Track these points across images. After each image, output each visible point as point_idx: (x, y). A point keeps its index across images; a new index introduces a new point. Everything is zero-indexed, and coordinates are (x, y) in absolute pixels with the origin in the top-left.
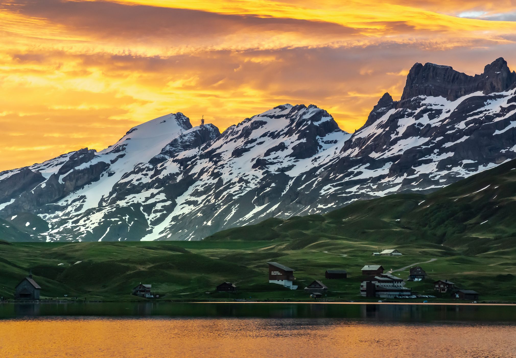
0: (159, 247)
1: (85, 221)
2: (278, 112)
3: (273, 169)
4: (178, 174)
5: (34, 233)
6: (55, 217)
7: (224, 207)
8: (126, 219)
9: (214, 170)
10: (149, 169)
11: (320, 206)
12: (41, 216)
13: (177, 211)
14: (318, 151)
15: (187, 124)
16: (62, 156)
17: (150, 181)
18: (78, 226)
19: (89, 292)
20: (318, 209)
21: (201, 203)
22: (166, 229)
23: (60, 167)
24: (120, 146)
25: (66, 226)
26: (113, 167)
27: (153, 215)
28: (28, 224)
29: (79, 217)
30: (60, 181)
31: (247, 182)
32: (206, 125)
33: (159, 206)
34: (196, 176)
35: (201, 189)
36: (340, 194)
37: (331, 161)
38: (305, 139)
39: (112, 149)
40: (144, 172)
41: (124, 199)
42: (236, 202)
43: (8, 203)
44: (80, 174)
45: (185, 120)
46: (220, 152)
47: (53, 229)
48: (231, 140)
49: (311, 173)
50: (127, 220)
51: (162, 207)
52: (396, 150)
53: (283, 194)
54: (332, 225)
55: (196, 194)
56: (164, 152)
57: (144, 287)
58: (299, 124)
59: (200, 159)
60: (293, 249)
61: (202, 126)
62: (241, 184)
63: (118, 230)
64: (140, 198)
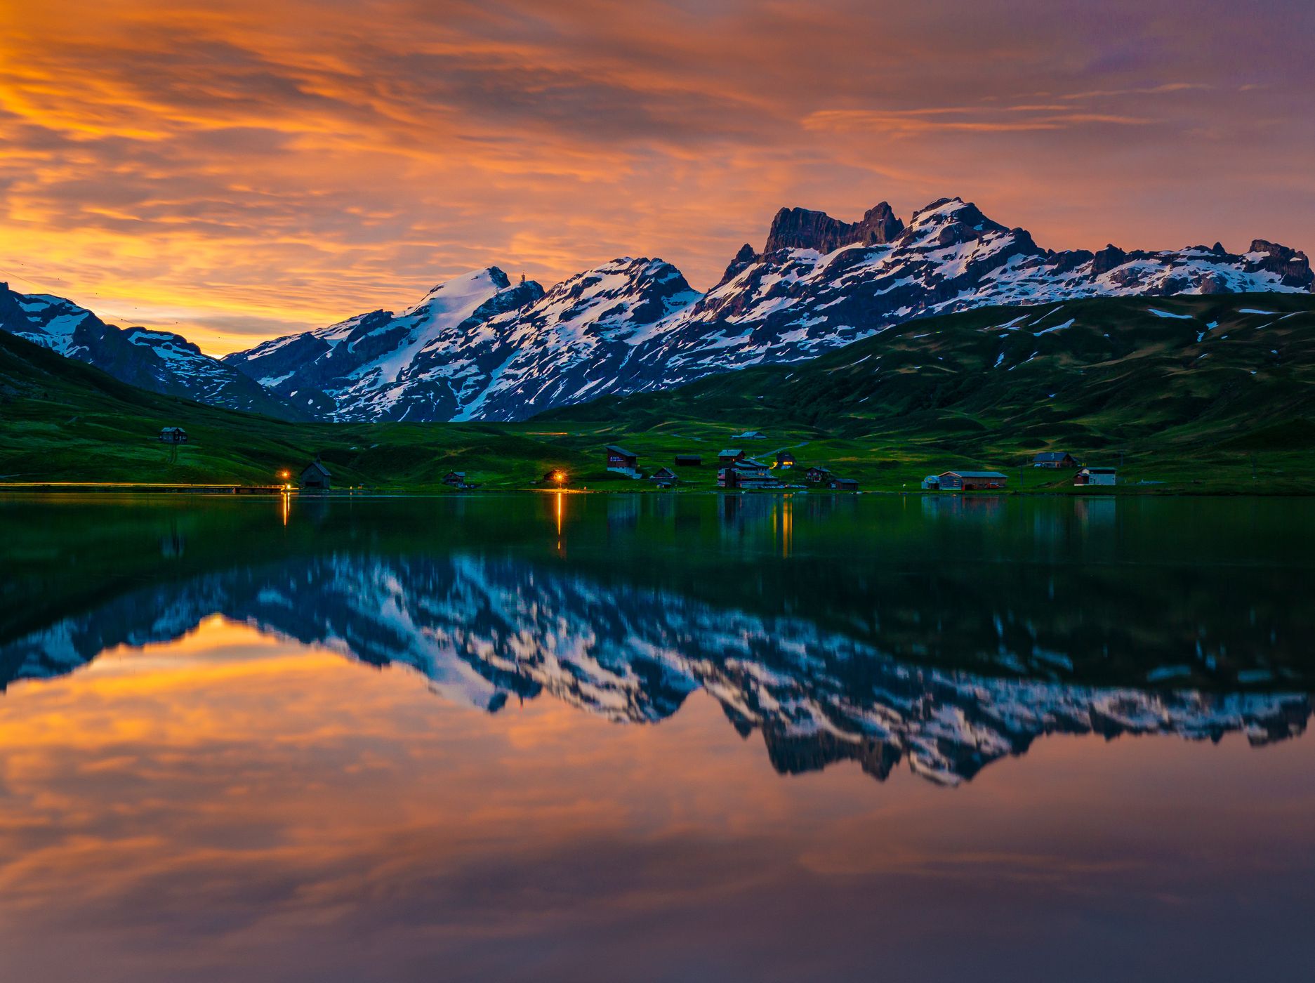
0: (472, 429)
1: (380, 399)
2: (615, 267)
3: (610, 336)
4: (493, 342)
5: (319, 412)
6: (344, 394)
7: (550, 382)
8: (430, 396)
9: (537, 338)
10: (458, 336)
11: (666, 381)
12: (327, 392)
13: (494, 388)
14: (663, 314)
15: (502, 279)
16: (352, 319)
17: (459, 350)
18: (373, 404)
20: (663, 385)
21: (522, 377)
22: (479, 408)
23: (349, 332)
24: (423, 307)
25: (358, 405)
26: (414, 333)
27: (463, 392)
28: (311, 402)
29: (373, 394)
30: (350, 350)
31: (578, 352)
32: (527, 282)
33: (470, 381)
34: (515, 345)
35: (521, 360)
36: (690, 366)
37: (679, 326)
38: (648, 300)
39: (412, 311)
40: (452, 340)
41: (428, 372)
42: (564, 376)
43: (286, 377)
44: (374, 342)
45: (501, 276)
46: (545, 315)
47: (341, 407)
48: (558, 300)
49: (656, 341)
50: (431, 398)
51: (474, 381)
52: (757, 313)
53: (621, 366)
54: (681, 403)
55: (517, 366)
56: (476, 314)
57: (456, 475)
58: (640, 282)
59: (521, 324)
60: (635, 431)
61: (522, 283)
62: (570, 354)
63: (421, 410)
64: (447, 371)
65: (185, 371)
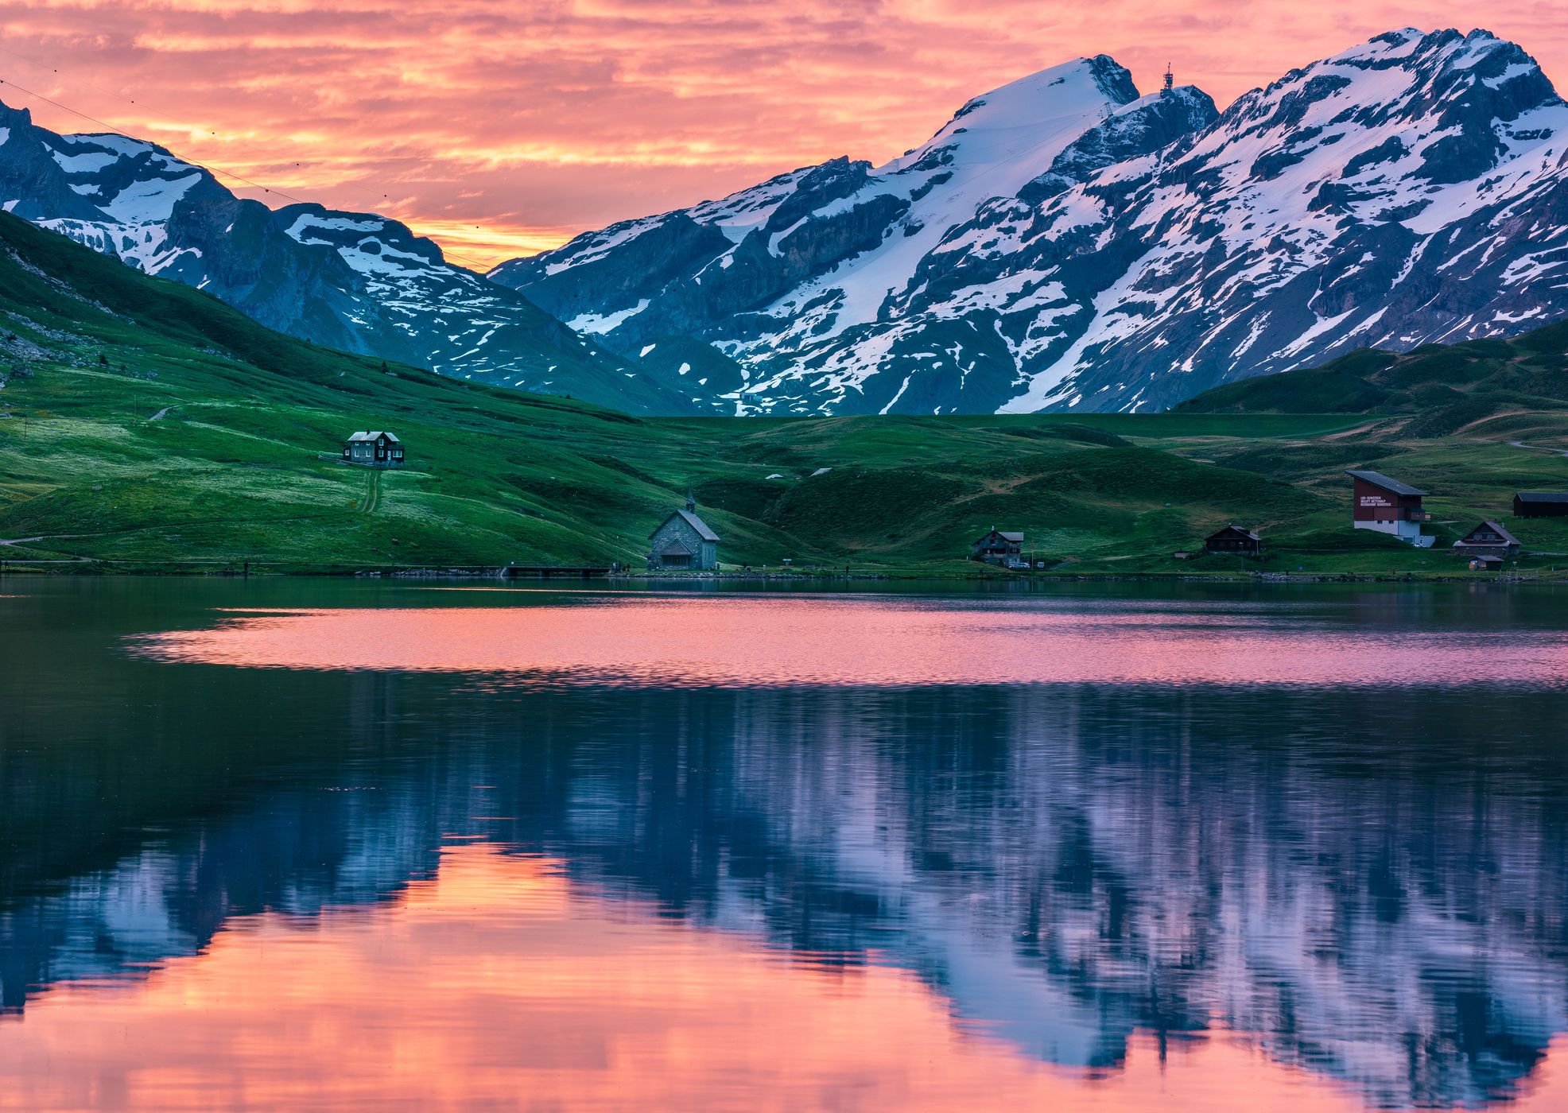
0: (1045, 431)
1: (840, 360)
2: (1383, 52)
3: (1367, 213)
4: (1098, 229)
5: (702, 392)
6: (759, 350)
7: (1230, 320)
8: (953, 353)
9: (1199, 217)
10: (1019, 216)
11: (1500, 316)
12: (721, 345)
13: (1098, 333)
14: (1496, 161)
15: (1122, 86)
16: (777, 180)
17: (1021, 247)
18: (822, 374)
19: (852, 552)
20: (1495, 325)
21: (1164, 309)
22: (1064, 381)
23: (772, 209)
24: (938, 151)
25: (790, 375)
26: (918, 211)
27: (1028, 344)
28: (685, 368)
29: (825, 350)
30: (773, 250)
31: (1294, 250)
32: (1178, 90)
33: (1045, 319)
34: (1149, 234)
35: (1163, 270)
36: (1557, 281)
37: (1532, 187)
38: (1459, 127)
39: (913, 159)
40: (1005, 224)
41: (950, 298)
42: (1262, 305)
43: (631, 312)
44: (828, 230)
45: (1117, 77)
46: (1218, 165)
47: (753, 381)
48: (1249, 131)
49: (1477, 224)
50: (957, 357)
51: (1055, 320)
53: (1395, 281)
54: (1535, 369)
55: (1151, 283)
56: (1060, 165)
57: (1003, 539)
58: (1442, 85)
59: (1161, 186)
60: (1424, 435)
61: (1166, 92)
62: (1277, 255)
63: (933, 384)
64: (993, 295)
65: (409, 302)
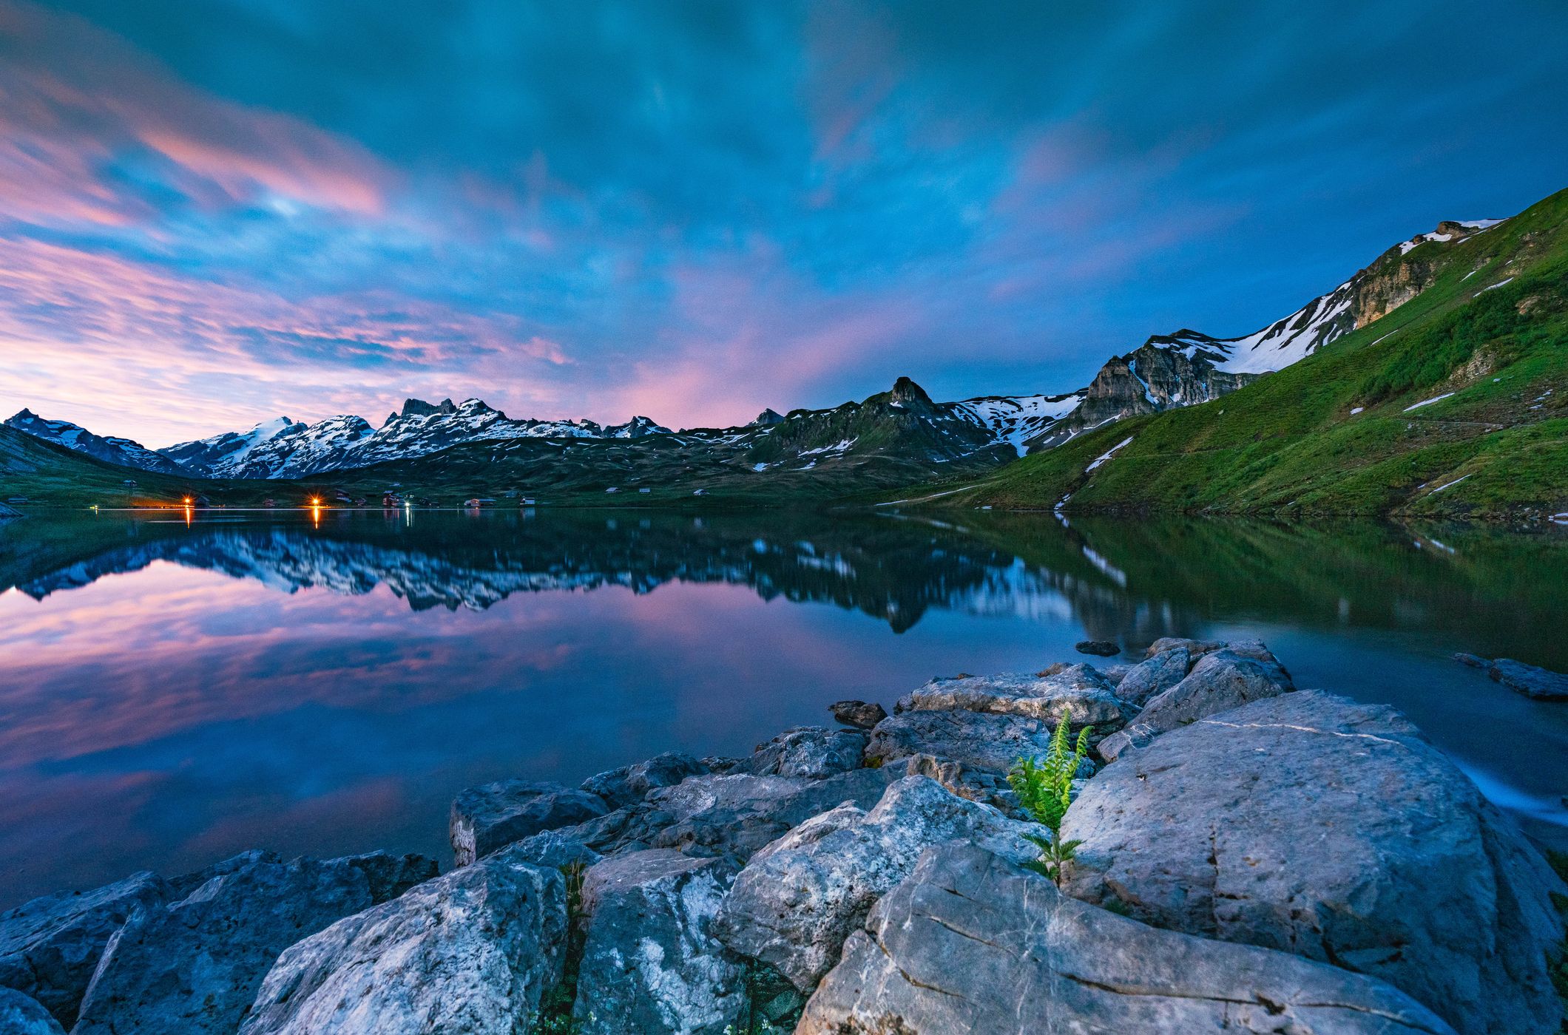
0: (277, 482)
1: (234, 469)
2: (338, 418)
3: (337, 446)
4: (286, 447)
5: (204, 474)
6: (216, 467)
7: (312, 463)
9: (305, 445)
10: (269, 444)
11: (362, 464)
12: (208, 466)
13: (286, 465)
14: (360, 438)
15: (289, 422)
16: (219, 436)
17: (270, 449)
18: (230, 471)
21: (299, 461)
22: (280, 473)
23: (218, 441)
24: (252, 432)
25: (223, 471)
26: (249, 442)
27: (273, 467)
28: (200, 470)
29: (230, 467)
30: (218, 448)
31: (323, 451)
32: (300, 423)
33: (276, 462)
34: (295, 448)
35: (298, 454)
36: (372, 458)
37: (367, 442)
38: (353, 432)
39: (248, 433)
40: (266, 445)
41: (256, 458)
42: (318, 461)
43: (187, 459)
44: (230, 445)
45: (288, 420)
46: (308, 436)
47: (215, 472)
48: (314, 431)
49: (357, 448)
50: (258, 469)
51: (278, 462)
52: (399, 439)
53: (343, 457)
54: (369, 473)
55: (297, 457)
56: (277, 435)
58: (350, 425)
59: (298, 440)
60: (349, 483)
61: (298, 423)
62: (320, 452)
63: (253, 473)
64: (265, 458)
65: (137, 456)
